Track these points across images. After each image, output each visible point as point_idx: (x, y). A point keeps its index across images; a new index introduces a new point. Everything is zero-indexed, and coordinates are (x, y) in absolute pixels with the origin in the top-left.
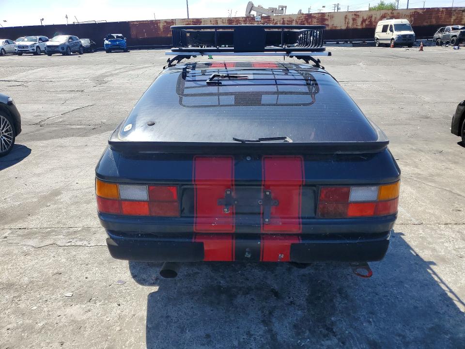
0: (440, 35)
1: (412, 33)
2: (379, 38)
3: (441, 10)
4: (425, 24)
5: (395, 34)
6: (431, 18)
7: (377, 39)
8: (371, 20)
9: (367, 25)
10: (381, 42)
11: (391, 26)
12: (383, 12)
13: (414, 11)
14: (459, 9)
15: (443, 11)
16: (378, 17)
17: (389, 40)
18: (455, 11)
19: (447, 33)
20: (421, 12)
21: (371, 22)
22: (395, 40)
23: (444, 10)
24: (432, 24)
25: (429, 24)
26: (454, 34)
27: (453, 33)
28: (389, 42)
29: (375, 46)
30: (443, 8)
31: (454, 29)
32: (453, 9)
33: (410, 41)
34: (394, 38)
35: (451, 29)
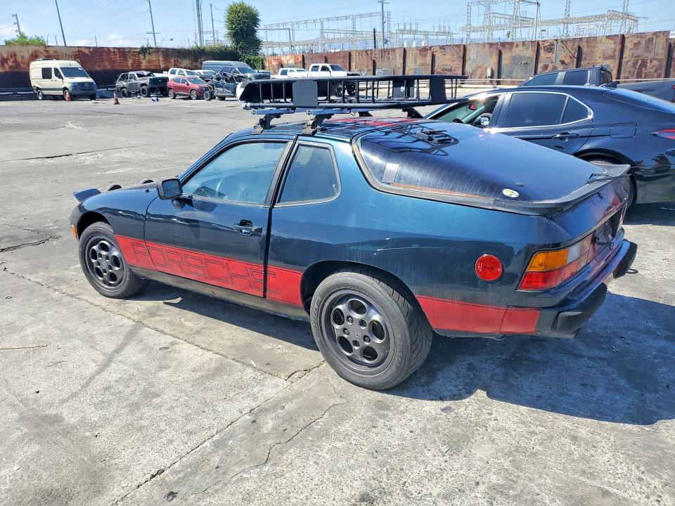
0: (124, 83)
1: (90, 80)
2: (40, 87)
3: (112, 50)
4: (98, 69)
5: (68, 82)
6: (103, 61)
7: (38, 89)
8: (16, 59)
9: (11, 67)
10: (46, 92)
11: (56, 70)
12: (32, 49)
13: (77, 49)
14: (133, 50)
15: (114, 52)
16: (27, 56)
17: (60, 89)
18: (129, 52)
19: (133, 81)
20: (86, 51)
21: (15, 61)
22: (70, 89)
23: (116, 50)
24: (106, 68)
25: (102, 68)
26: (143, 82)
27: (140, 81)
28: (61, 93)
29: (38, 99)
30: (114, 48)
31: (140, 76)
32: (127, 50)
33: (91, 92)
34: (68, 87)
35: (136, 76)
